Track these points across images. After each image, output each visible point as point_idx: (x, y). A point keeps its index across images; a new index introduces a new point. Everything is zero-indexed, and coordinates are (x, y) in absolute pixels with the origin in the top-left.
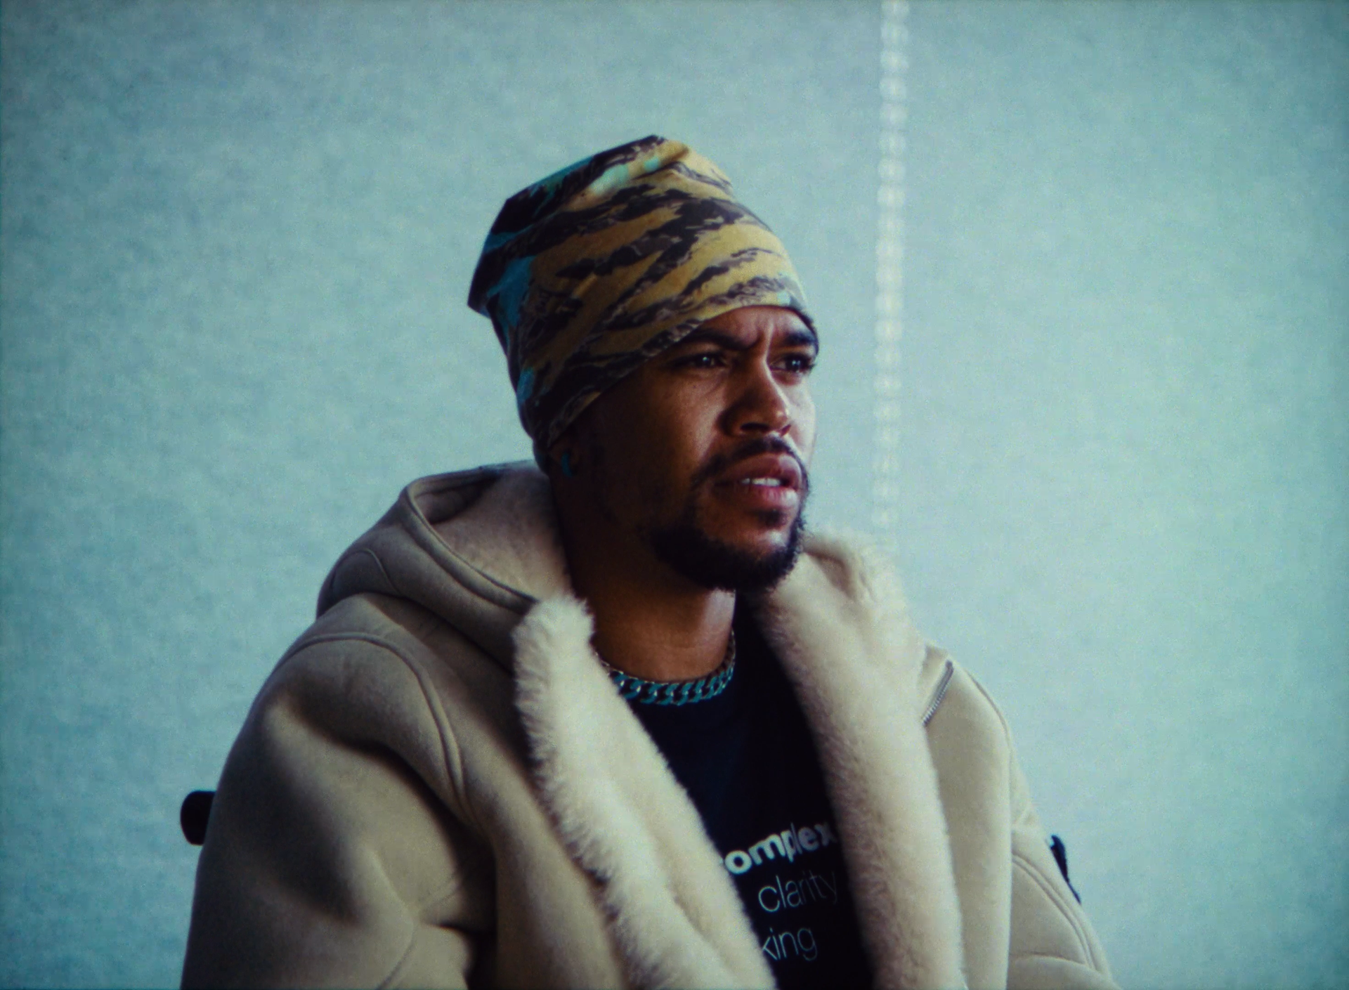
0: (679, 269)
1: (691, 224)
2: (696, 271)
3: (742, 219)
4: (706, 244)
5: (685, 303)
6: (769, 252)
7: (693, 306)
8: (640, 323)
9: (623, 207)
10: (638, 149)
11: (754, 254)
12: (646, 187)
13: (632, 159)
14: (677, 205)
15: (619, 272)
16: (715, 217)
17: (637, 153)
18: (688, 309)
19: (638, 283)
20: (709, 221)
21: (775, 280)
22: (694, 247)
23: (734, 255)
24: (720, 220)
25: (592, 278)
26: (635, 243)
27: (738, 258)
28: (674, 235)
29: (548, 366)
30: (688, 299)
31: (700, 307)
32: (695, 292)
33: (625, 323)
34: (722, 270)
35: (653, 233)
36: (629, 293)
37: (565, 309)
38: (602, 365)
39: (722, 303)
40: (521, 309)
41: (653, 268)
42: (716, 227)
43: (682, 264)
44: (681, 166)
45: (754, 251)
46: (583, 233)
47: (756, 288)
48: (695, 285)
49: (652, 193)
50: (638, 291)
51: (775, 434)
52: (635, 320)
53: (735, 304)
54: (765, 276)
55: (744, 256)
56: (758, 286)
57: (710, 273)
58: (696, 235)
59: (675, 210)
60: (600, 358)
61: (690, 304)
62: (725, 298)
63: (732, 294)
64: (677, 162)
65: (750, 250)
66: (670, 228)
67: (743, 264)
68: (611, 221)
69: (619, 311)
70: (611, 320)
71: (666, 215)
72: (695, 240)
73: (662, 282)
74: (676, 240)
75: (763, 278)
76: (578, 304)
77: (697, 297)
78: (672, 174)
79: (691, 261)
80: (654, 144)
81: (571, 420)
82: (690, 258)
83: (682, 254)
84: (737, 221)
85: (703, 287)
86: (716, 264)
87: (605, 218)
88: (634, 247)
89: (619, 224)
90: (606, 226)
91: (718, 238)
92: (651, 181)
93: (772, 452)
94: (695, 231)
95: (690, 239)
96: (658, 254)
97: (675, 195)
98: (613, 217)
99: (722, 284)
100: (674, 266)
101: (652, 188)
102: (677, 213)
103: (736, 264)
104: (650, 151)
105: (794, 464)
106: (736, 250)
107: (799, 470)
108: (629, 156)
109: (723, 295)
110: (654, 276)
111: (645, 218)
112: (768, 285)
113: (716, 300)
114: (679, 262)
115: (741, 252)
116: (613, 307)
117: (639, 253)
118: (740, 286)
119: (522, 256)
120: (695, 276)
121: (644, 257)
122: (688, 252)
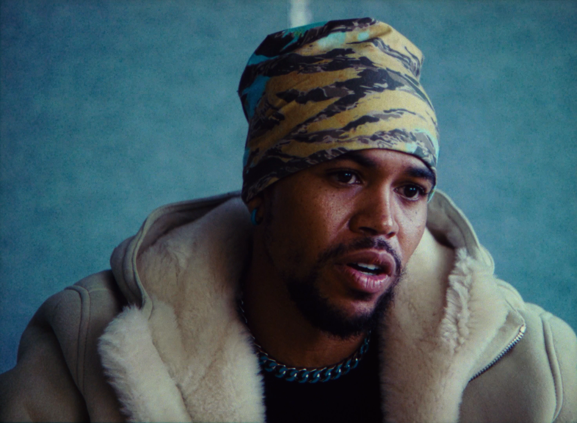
0: (346, 112)
1: (365, 84)
2: (357, 116)
3: (402, 88)
4: (369, 99)
5: (343, 135)
6: (414, 113)
7: (348, 139)
8: (313, 141)
9: (329, 61)
10: (356, 24)
11: (402, 113)
12: (350, 51)
13: (351, 30)
14: (362, 69)
15: (310, 104)
16: (383, 83)
17: (355, 27)
18: (344, 140)
19: (318, 115)
20: (377, 85)
21: (411, 133)
22: (361, 100)
23: (386, 111)
24: (385, 85)
25: (293, 103)
26: (326, 87)
27: (389, 114)
28: (351, 89)
29: (257, 150)
30: (346, 133)
31: (350, 141)
32: (352, 129)
33: (304, 138)
34: (374, 119)
35: (339, 85)
36: (311, 120)
37: (274, 118)
38: (285, 160)
39: (366, 142)
40: (255, 109)
41: (331, 107)
42: (380, 90)
43: (349, 109)
44: (379, 42)
45: (402, 111)
46: (301, 71)
47: (392, 137)
48: (353, 125)
49: (351, 56)
50: (317, 119)
51: (382, 237)
52: (311, 138)
53: (373, 144)
54: (404, 130)
55: (393, 113)
56: (395, 136)
57: (365, 119)
58: (365, 93)
59: (359, 72)
60: (286, 156)
61: (346, 137)
62: (369, 139)
63: (374, 138)
64: (377, 38)
65: (399, 109)
66: (351, 84)
67: (390, 118)
68: (319, 68)
69: (302, 129)
70: (296, 133)
71: (351, 73)
72: (363, 95)
73: (333, 118)
74: (351, 92)
75: (402, 131)
76: (282, 117)
77: (352, 134)
78: (370, 46)
79: (356, 108)
80: (368, 24)
81: (261, 189)
82: (356, 106)
83: (352, 103)
84: (397, 89)
85: (358, 128)
86: (371, 115)
87: (316, 66)
88: (324, 90)
89: (322, 71)
90: (315, 71)
91: (379, 98)
92: (355, 48)
93: (376, 248)
94: (365, 90)
95: (360, 94)
96: (337, 99)
97: (365, 61)
98: (321, 66)
99: (371, 129)
100: (344, 109)
101: (353, 53)
102: (359, 74)
103: (385, 118)
104: (364, 28)
105: (391, 258)
106: (388, 109)
107: (394, 263)
108: (349, 28)
109: (368, 137)
110: (329, 112)
111: (338, 73)
112: (404, 136)
113: (363, 139)
114: (348, 108)
115: (391, 111)
116: (299, 126)
117: (326, 95)
118: (383, 133)
119: (265, 75)
120: (354, 120)
121: (328, 98)
122: (356, 102)
